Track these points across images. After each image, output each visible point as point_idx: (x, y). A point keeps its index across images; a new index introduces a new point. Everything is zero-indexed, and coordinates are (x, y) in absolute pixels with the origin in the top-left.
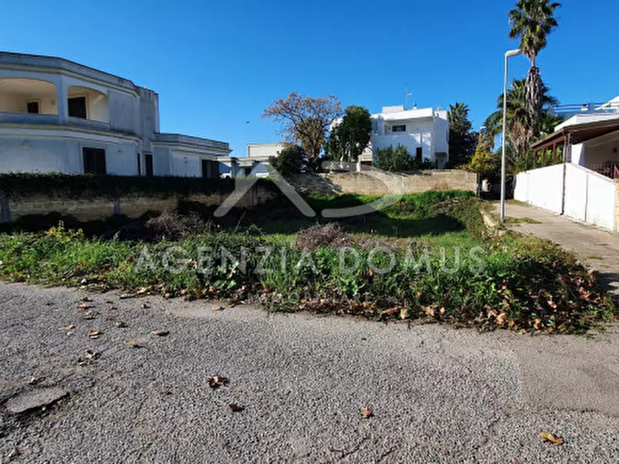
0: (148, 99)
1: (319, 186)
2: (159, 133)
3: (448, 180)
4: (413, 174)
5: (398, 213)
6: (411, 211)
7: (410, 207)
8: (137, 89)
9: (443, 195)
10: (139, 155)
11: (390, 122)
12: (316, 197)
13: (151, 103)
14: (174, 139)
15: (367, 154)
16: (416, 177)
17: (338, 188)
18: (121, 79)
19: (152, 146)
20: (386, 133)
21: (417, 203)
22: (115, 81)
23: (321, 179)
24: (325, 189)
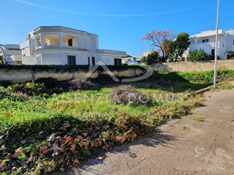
0: (94, 37)
1: (163, 68)
2: (98, 49)
3: (226, 65)
4: (207, 62)
5: (195, 81)
6: (202, 80)
7: (202, 78)
8: (89, 34)
9: (221, 72)
10: (89, 58)
11: (200, 38)
12: (161, 73)
13: (95, 39)
14: (102, 51)
15: (186, 54)
16: (208, 63)
17: (170, 69)
18: (83, 31)
19: (95, 54)
20: (198, 43)
21: (206, 76)
22: (80, 32)
23: (163, 65)
24: (165, 70)
